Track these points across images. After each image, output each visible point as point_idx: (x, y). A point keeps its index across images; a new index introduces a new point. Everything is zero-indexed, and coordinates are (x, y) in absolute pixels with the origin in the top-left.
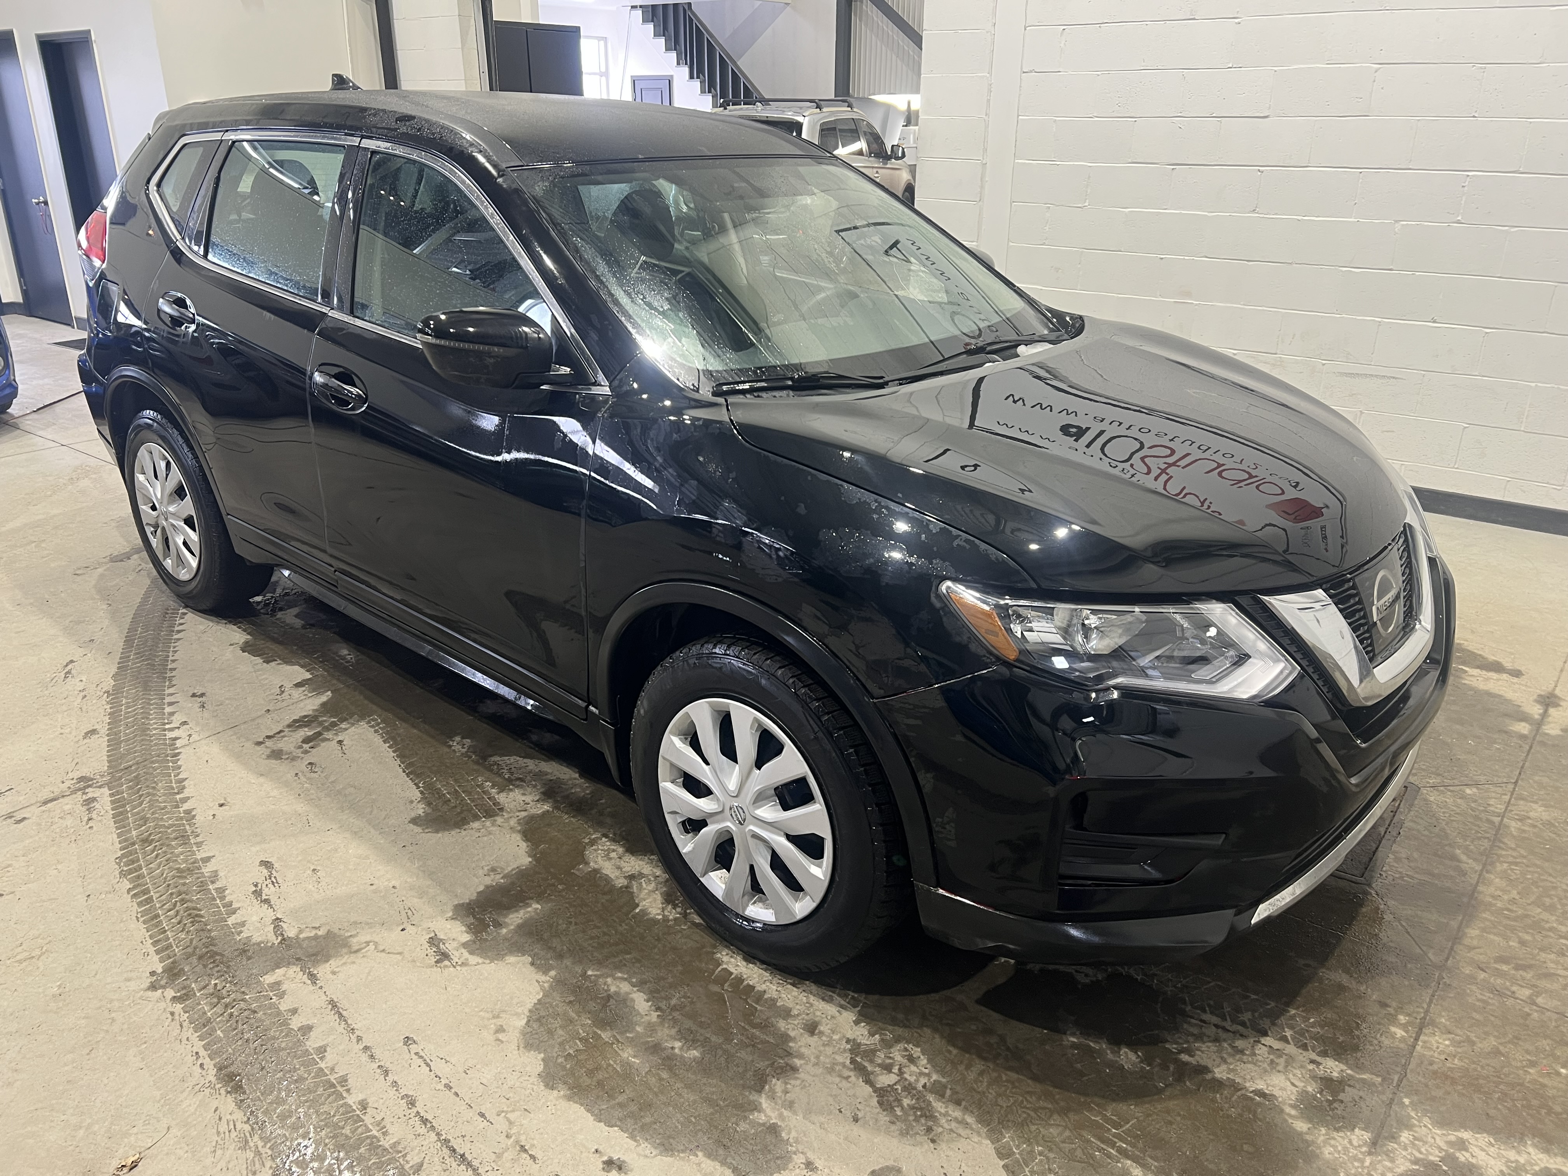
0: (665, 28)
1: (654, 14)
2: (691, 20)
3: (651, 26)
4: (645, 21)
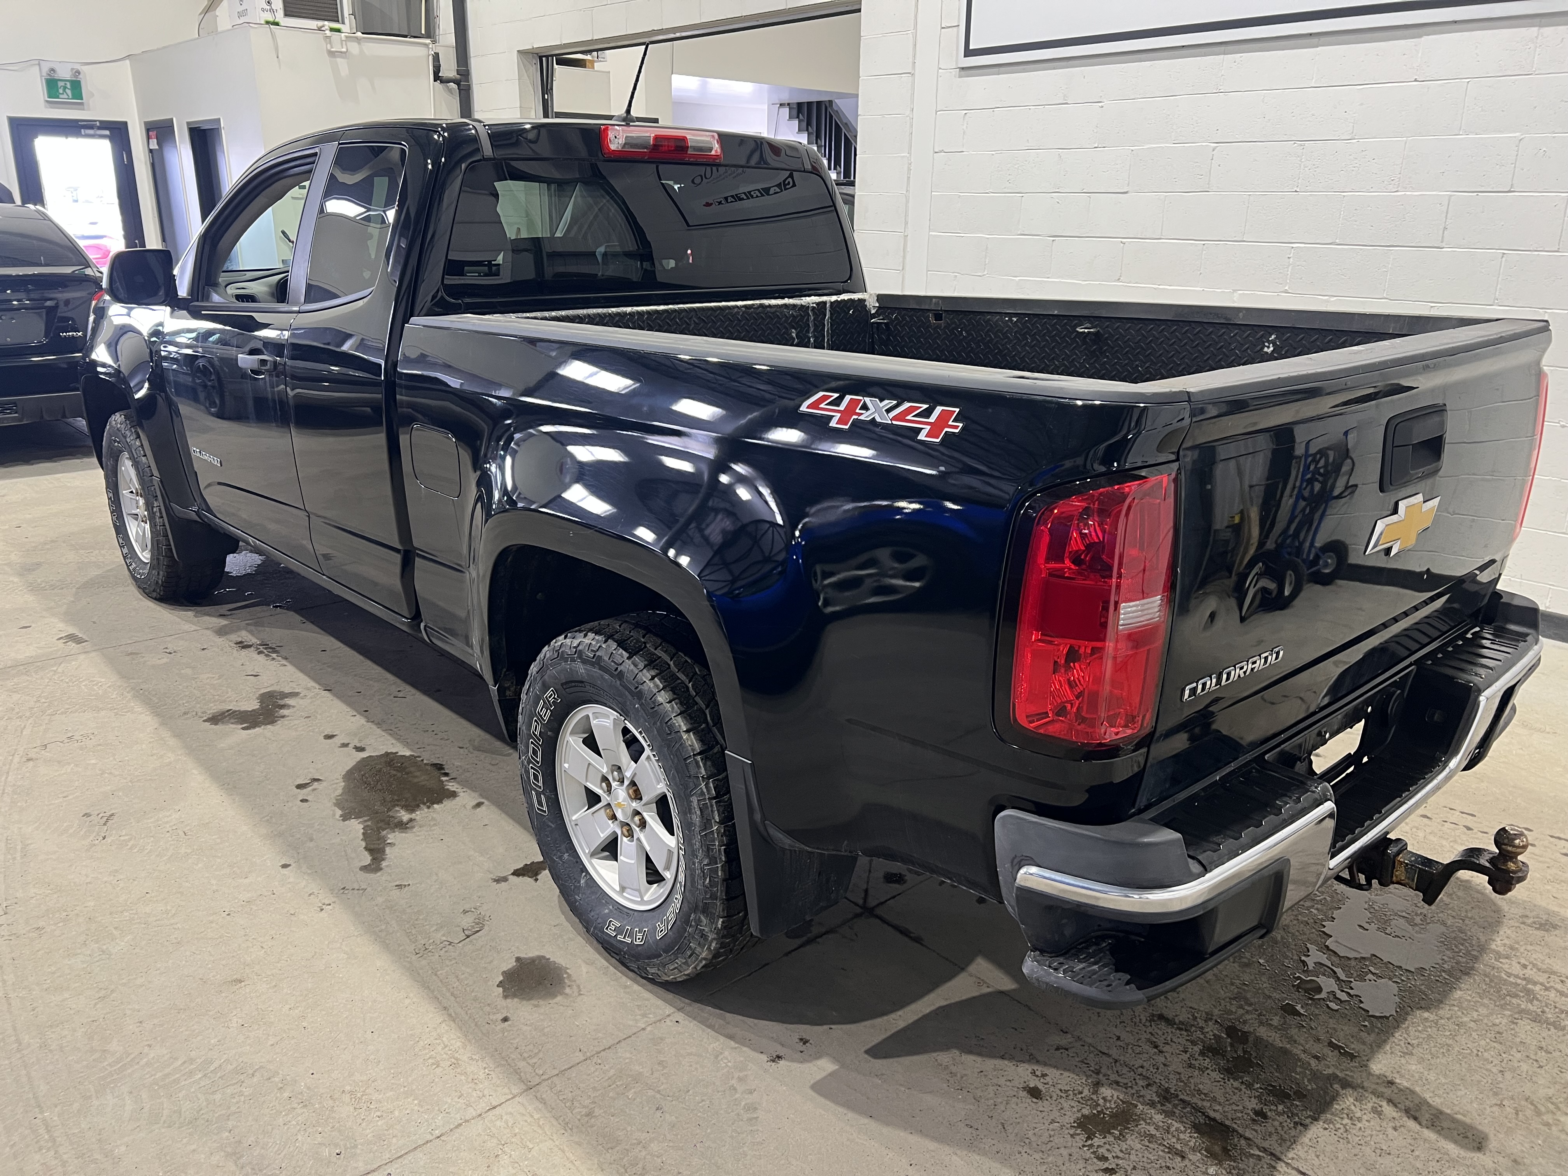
0: (809, 124)
1: (800, 112)
2: (831, 117)
3: (796, 122)
4: (791, 117)
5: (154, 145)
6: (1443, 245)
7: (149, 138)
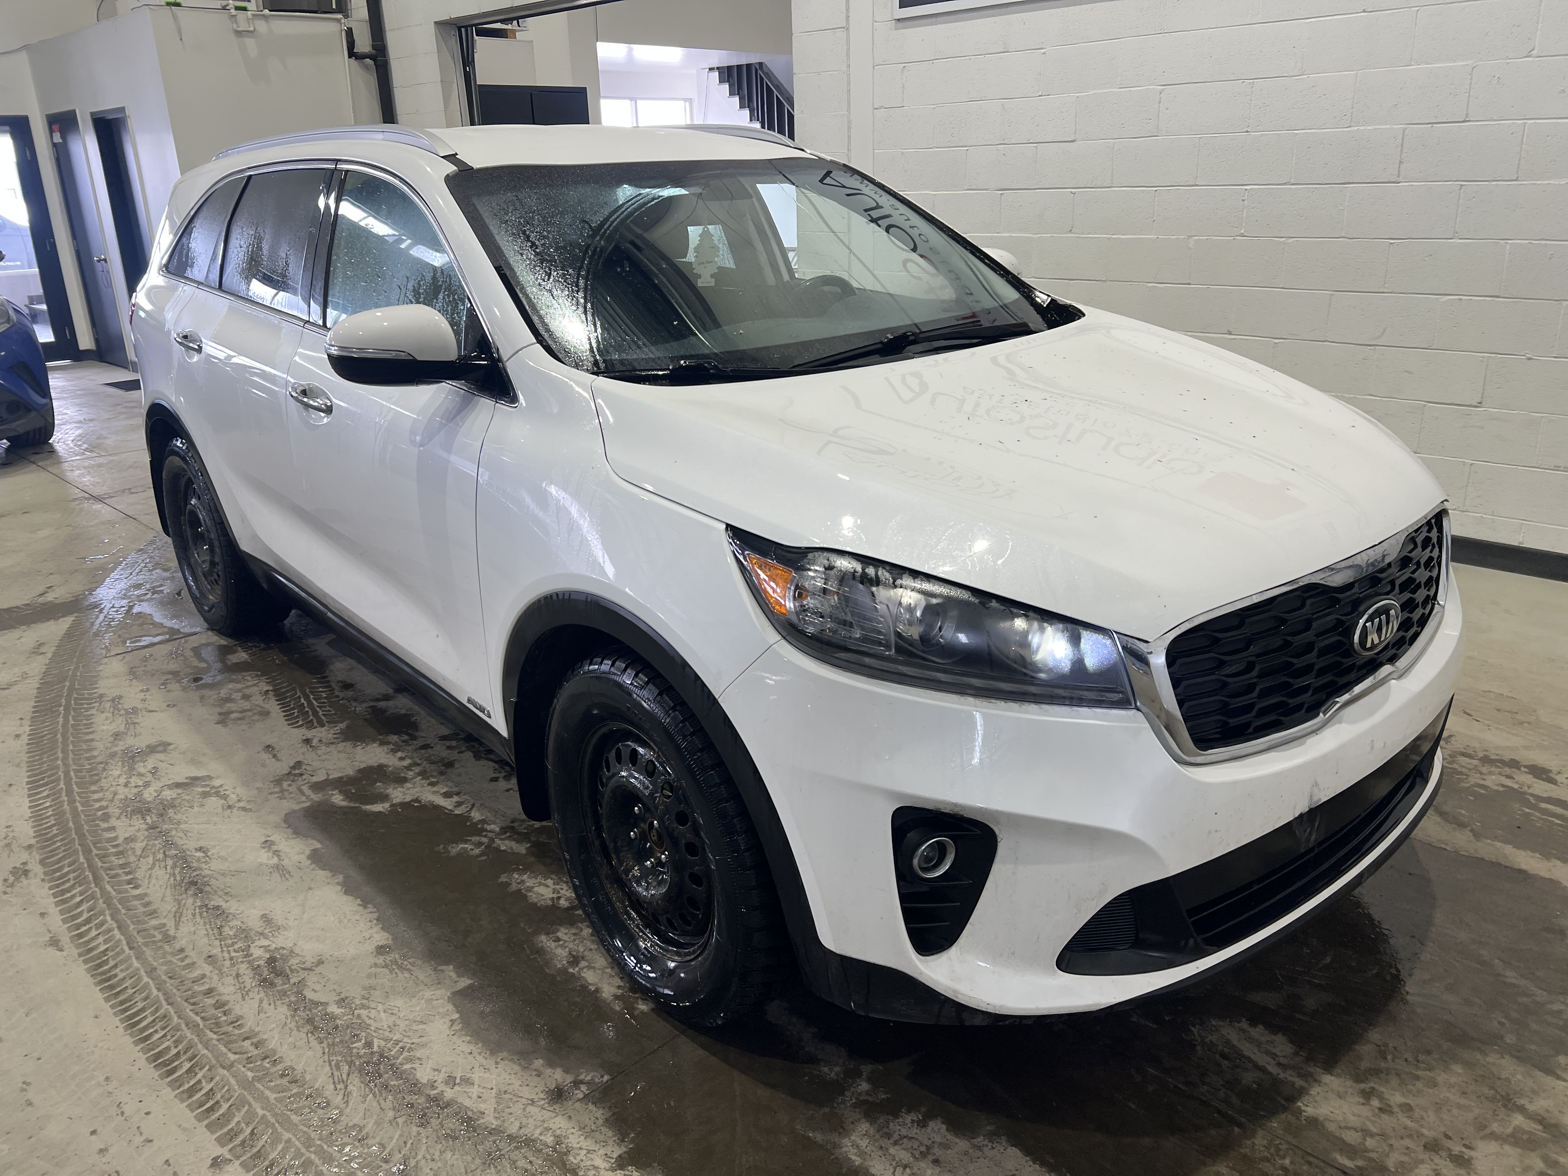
0: (740, 87)
1: (730, 75)
2: (762, 79)
3: (726, 86)
4: (721, 82)
5: (57, 138)
6: (1400, 179)
7: (51, 132)
